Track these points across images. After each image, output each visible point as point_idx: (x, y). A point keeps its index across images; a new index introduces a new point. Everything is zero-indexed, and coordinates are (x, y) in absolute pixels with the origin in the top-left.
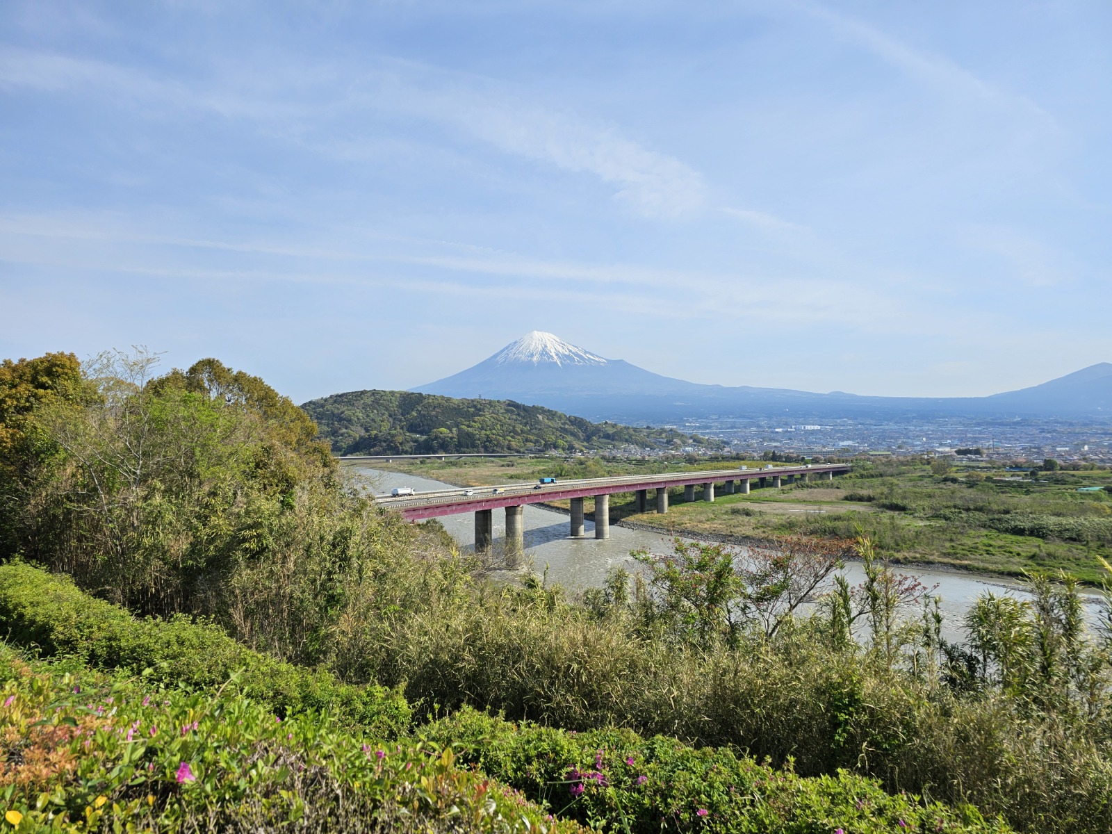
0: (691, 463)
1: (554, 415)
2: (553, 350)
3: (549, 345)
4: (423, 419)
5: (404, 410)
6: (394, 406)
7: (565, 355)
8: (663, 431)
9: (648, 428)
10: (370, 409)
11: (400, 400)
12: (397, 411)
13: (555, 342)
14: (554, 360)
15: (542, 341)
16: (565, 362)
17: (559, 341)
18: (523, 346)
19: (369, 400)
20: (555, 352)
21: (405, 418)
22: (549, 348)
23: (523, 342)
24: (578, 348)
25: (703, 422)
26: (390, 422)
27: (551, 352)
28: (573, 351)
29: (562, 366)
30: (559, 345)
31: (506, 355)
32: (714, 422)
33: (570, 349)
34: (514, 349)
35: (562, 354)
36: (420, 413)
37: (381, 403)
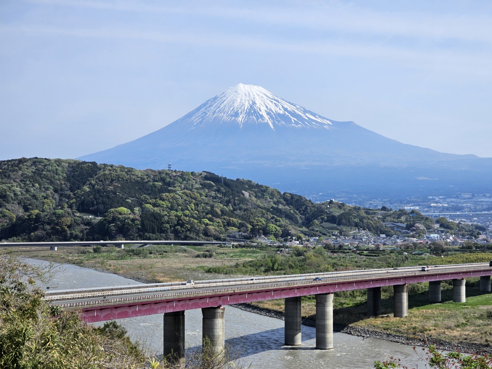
0: (437, 254)
1: (265, 191)
2: (263, 109)
3: (258, 102)
4: (98, 196)
5: (74, 184)
6: (60, 179)
7: (279, 114)
8: (402, 213)
9: (384, 209)
10: (31, 182)
11: (68, 171)
12: (64, 185)
13: (266, 97)
14: (264, 120)
15: (249, 96)
16: (279, 123)
17: (271, 96)
18: (225, 103)
19: (29, 171)
20: (265, 110)
21: (74, 194)
22: (258, 105)
23: (225, 97)
24: (295, 106)
25: (452, 202)
26: (55, 199)
27: (260, 110)
28: (289, 109)
29: (274, 128)
30: (272, 102)
31: (202, 114)
32: (466, 202)
33: (286, 106)
34: (213, 106)
35: (275, 112)
36: (94, 188)
37: (44, 175)
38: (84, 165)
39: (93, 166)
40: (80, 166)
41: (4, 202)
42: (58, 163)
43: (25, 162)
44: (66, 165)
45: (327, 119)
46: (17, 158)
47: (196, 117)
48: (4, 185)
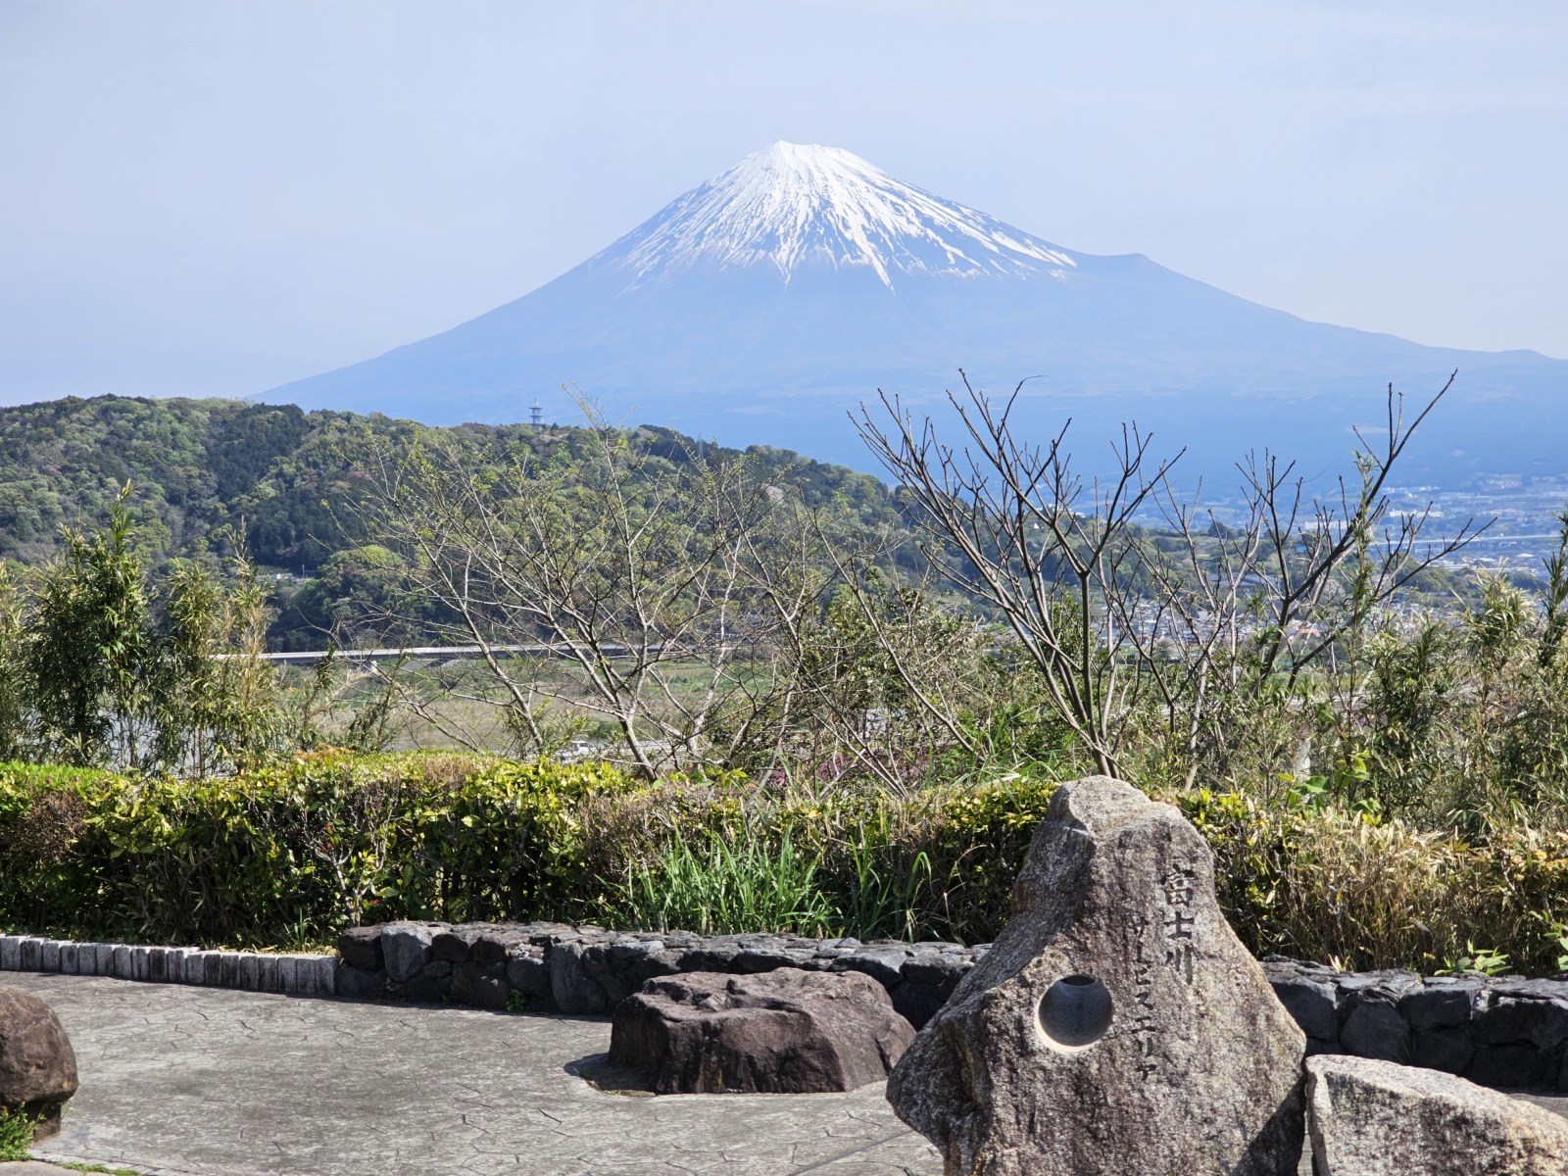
1: (835, 484)
2: (856, 221)
3: (840, 199)
4: (300, 511)
5: (229, 475)
6: (187, 463)
7: (907, 237)
9: (1216, 530)
10: (93, 472)
11: (212, 436)
12: (198, 482)
13: (865, 184)
14: (859, 257)
15: (811, 182)
16: (905, 265)
17: (879, 180)
18: (732, 204)
19: (87, 439)
20: (863, 227)
21: (230, 509)
22: (839, 210)
23: (733, 187)
24: (958, 210)
25: (1457, 503)
26: (171, 524)
27: (847, 227)
28: (938, 220)
29: (892, 283)
30: (883, 198)
31: (663, 241)
32: (1502, 504)
33: (927, 212)
34: (697, 216)
35: (894, 233)
36: (291, 486)
37: (135, 448)
38: (262, 417)
39: (288, 419)
40: (249, 420)
41: (10, 538)
42: (177, 412)
43: (76, 410)
44: (205, 417)
45: (1061, 250)
46: (52, 400)
47: (643, 252)
48: (8, 484)
